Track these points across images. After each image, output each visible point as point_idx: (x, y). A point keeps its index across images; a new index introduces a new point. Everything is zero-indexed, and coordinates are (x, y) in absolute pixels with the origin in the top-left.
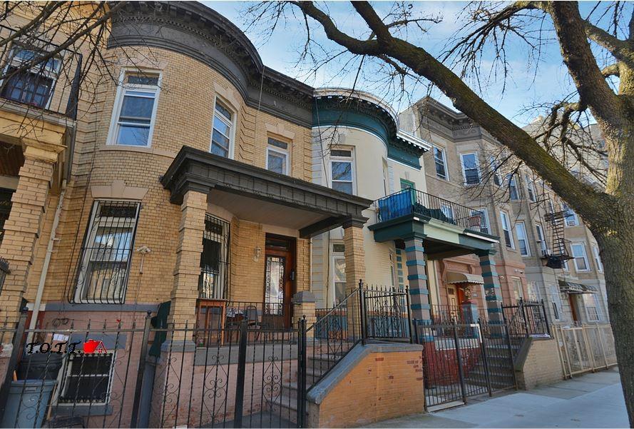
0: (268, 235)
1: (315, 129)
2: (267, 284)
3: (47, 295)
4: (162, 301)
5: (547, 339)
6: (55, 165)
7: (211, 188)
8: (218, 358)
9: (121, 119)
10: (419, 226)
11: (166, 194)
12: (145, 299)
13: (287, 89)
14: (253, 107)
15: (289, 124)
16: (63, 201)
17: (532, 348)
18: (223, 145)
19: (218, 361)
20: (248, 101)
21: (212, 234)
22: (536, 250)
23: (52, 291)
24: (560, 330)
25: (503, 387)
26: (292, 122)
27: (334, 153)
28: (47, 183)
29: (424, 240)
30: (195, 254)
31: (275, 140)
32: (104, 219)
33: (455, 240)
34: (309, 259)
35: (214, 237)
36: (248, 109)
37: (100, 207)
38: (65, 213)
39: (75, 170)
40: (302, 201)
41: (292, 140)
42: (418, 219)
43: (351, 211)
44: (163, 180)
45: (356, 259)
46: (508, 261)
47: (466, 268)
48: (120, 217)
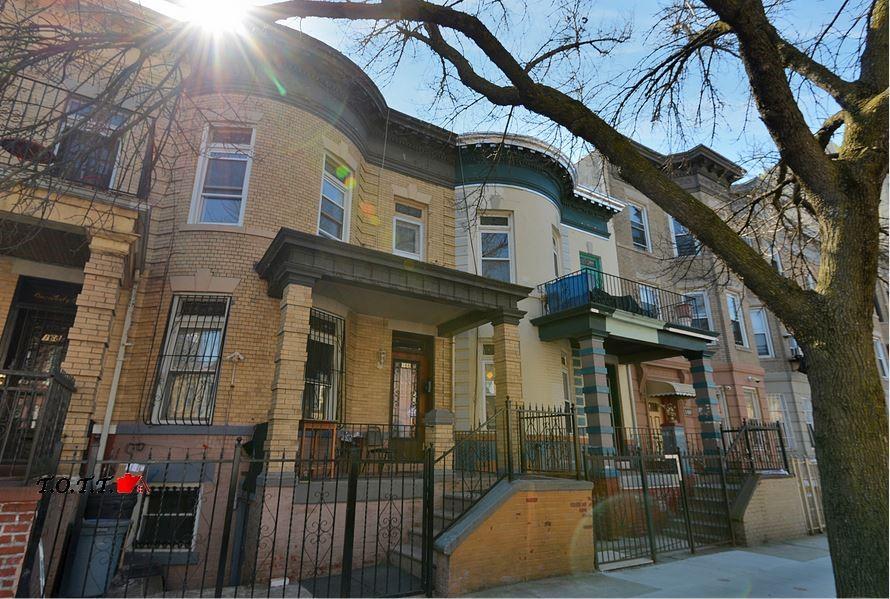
0: (395, 334)
1: (459, 189)
2: (396, 399)
3: (118, 414)
4: (258, 421)
5: (784, 476)
6: (126, 258)
7: (317, 279)
8: (322, 494)
9: (205, 190)
10: (599, 321)
11: (263, 285)
12: (237, 419)
13: (420, 137)
14: (375, 164)
15: (424, 184)
16: (136, 296)
17: (758, 489)
18: (336, 218)
19: (322, 499)
20: (369, 157)
21: (322, 335)
22: (783, 349)
23: (124, 409)
24: (805, 464)
25: (713, 541)
26: (428, 181)
27: (485, 221)
28: (117, 281)
29: (605, 339)
30: (297, 363)
31: (404, 207)
32: (186, 318)
33: (653, 338)
34: (451, 365)
35: (325, 338)
36: (369, 167)
37: (181, 302)
38: (139, 312)
39: (150, 256)
40: (436, 291)
41: (427, 205)
42: (597, 311)
43: (503, 303)
44: (258, 267)
45: (510, 366)
46: (736, 366)
47: (676, 374)
48: (206, 315)
